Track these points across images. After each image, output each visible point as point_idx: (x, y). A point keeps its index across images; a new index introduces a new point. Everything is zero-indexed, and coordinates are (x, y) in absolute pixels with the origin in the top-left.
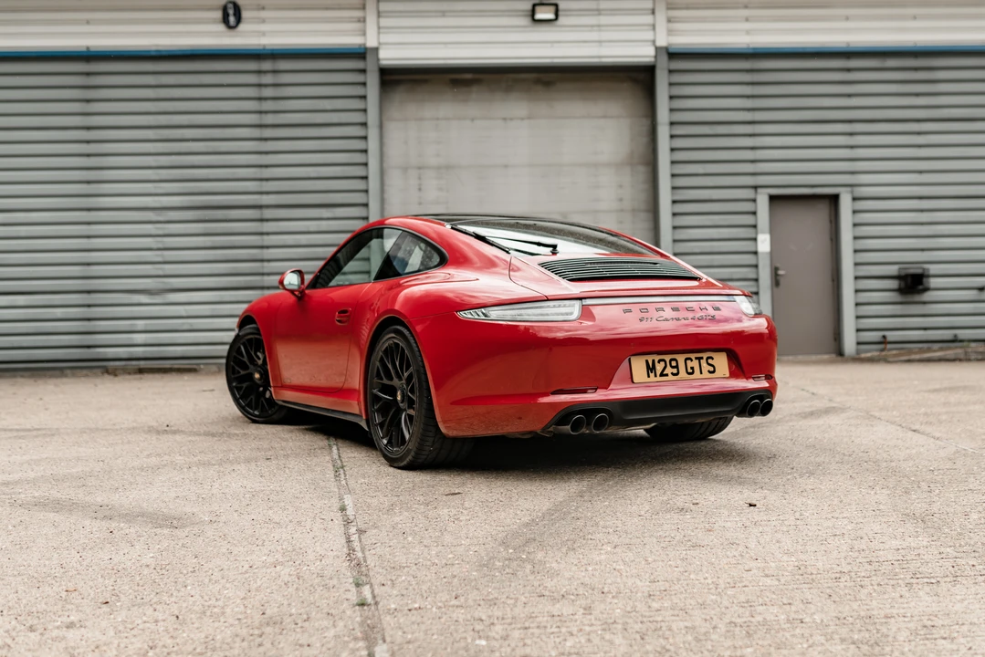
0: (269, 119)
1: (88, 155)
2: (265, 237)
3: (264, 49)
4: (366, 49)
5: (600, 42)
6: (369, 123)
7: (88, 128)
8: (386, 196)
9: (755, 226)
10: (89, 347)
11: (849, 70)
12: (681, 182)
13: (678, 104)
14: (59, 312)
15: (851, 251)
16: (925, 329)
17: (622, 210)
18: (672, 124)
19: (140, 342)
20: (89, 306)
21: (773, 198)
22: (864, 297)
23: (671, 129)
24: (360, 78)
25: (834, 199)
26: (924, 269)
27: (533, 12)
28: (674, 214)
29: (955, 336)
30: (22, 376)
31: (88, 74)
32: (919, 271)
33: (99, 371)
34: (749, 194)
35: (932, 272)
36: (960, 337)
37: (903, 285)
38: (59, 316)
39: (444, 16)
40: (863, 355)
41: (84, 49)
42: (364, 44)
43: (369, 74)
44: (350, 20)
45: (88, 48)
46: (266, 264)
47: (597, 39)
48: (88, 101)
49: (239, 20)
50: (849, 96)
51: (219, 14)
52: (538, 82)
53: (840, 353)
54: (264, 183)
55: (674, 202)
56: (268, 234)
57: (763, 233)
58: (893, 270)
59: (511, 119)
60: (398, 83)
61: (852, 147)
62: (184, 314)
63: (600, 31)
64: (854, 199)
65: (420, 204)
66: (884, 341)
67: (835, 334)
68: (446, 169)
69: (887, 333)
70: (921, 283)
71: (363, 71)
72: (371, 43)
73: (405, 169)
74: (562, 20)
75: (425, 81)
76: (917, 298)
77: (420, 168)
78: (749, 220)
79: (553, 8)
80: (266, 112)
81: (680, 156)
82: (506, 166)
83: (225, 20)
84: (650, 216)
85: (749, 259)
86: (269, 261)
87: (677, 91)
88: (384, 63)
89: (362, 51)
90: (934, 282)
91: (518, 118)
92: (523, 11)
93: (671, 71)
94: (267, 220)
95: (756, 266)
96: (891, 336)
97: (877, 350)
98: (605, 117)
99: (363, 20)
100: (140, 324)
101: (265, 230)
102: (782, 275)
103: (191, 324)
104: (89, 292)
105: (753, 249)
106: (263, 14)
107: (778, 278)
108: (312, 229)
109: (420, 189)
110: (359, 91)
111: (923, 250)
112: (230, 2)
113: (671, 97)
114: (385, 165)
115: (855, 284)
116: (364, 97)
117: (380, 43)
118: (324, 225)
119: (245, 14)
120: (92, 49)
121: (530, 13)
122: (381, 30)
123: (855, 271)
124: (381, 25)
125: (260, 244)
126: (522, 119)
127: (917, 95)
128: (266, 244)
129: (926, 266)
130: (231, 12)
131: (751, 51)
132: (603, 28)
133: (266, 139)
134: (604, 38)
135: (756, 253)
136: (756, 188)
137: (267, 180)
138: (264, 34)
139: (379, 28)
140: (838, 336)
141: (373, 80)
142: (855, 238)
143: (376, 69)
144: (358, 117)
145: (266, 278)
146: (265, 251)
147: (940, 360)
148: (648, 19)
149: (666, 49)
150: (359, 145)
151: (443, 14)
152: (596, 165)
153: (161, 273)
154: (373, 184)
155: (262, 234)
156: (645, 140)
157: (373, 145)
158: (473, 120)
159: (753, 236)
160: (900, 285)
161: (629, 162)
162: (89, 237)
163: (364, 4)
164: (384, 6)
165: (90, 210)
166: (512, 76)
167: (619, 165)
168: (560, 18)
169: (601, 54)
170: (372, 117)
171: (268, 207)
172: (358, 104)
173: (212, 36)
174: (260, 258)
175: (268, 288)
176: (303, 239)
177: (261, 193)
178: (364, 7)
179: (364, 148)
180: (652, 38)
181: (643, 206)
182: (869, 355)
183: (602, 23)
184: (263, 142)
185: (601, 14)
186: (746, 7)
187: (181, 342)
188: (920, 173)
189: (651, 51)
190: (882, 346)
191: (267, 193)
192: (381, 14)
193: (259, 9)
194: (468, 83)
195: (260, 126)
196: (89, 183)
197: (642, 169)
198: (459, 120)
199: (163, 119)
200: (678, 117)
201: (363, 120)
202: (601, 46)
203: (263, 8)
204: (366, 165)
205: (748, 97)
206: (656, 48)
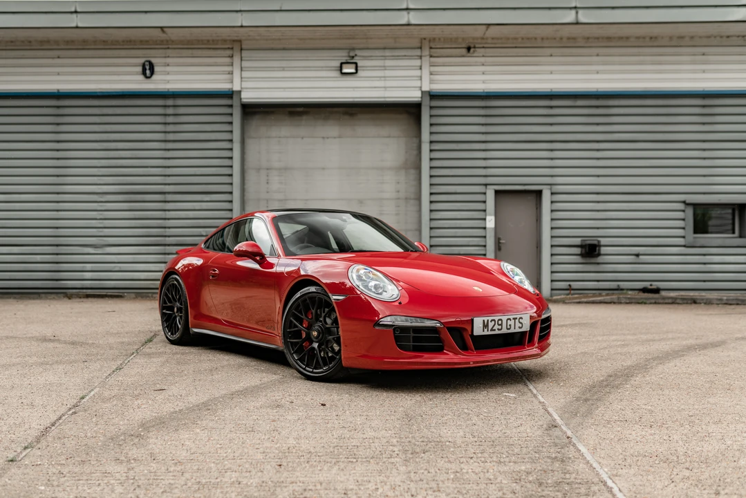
0: (171, 137)
1: (58, 159)
2: (167, 212)
3: (168, 92)
4: (233, 91)
5: (385, 88)
6: (234, 140)
7: (58, 142)
8: (246, 187)
9: (485, 211)
10: (57, 280)
11: (551, 107)
12: (435, 181)
13: (435, 129)
14: (38, 258)
15: (548, 228)
16: (598, 281)
17: (398, 199)
18: (431, 142)
19: (88, 278)
20: (57, 254)
21: (497, 192)
22: (557, 259)
23: (430, 146)
24: (228, 110)
25: (539, 193)
26: (598, 241)
27: (341, 70)
28: (431, 202)
29: (618, 286)
30: (15, 298)
31: (58, 107)
32: (596, 242)
33: (61, 296)
34: (481, 189)
35: (602, 243)
36: (621, 287)
37: (584, 252)
38: (39, 260)
39: (283, 70)
40: (555, 298)
41: (56, 91)
42: (232, 89)
43: (234, 108)
44: (223, 73)
45: (58, 90)
46: (167, 230)
47: (383, 85)
48: (58, 124)
49: (152, 73)
50: (551, 124)
51: (140, 69)
52: (346, 113)
54: (167, 178)
55: (431, 194)
56: (169, 210)
57: (490, 215)
58: (578, 241)
59: (328, 138)
60: (255, 113)
61: (552, 159)
62: (116, 261)
63: (385, 80)
64: (552, 194)
65: (268, 192)
66: (570, 289)
68: (284, 170)
69: (571, 283)
70: (596, 250)
71: (231, 106)
72: (236, 88)
73: (259, 170)
74: (360, 73)
75: (272, 113)
76: (593, 260)
77: (268, 169)
78: (481, 206)
79: (354, 66)
80: (169, 132)
81: (436, 163)
82: (323, 169)
83: (144, 73)
85: (480, 232)
86: (169, 228)
87: (435, 120)
88: (244, 100)
89: (230, 93)
90: (604, 250)
91: (331, 137)
92: (334, 67)
94: (169, 202)
95: (485, 237)
96: (574, 284)
97: (564, 295)
98: (389, 137)
99: (231, 73)
100: (89, 266)
101: (167, 208)
102: (503, 243)
103: (120, 267)
104: (57, 245)
105: (483, 226)
106: (168, 69)
107: (500, 245)
108: (197, 208)
109: (268, 183)
110: (228, 119)
111: (598, 228)
112: (147, 61)
113: (431, 125)
114: (246, 167)
115: (551, 250)
116: (231, 123)
117: (241, 88)
118: (204, 206)
119: (156, 69)
120: (61, 91)
121: (339, 69)
122: (243, 79)
123: (551, 241)
124: (243, 76)
125: (164, 217)
126: (335, 138)
127: (598, 124)
128: (167, 217)
129: (599, 239)
130: (147, 67)
131: (485, 94)
132: (387, 79)
133: (169, 150)
134: (387, 85)
135: (485, 228)
136: (486, 185)
137: (169, 176)
138: (168, 82)
139: (241, 78)
140: (539, 284)
141: (237, 112)
142: (552, 219)
143: (239, 105)
144: (226, 136)
145: (167, 239)
146: (167, 221)
147: (600, 302)
148: (418, 73)
149: (429, 92)
150: (227, 154)
151: (283, 69)
152: (383, 169)
153: (101, 234)
154: (236, 179)
155: (165, 210)
156: (414, 152)
157: (236, 154)
158: (302, 138)
159: (484, 217)
160: (582, 251)
161: (405, 167)
162: (58, 211)
163: (232, 63)
164: (245, 64)
165: (58, 193)
166: (328, 109)
167: (398, 169)
168: (359, 72)
169: (386, 96)
170: (236, 135)
171: (169, 193)
172: (227, 127)
173: (136, 83)
174: (163, 226)
175: (169, 245)
176: (191, 214)
177: (165, 184)
178: (232, 65)
179: (230, 156)
180: (419, 85)
181: (412, 196)
182: (559, 297)
183: (386, 75)
184: (167, 152)
185: (386, 69)
186: (483, 65)
187: (114, 278)
188: (598, 176)
189: (419, 94)
190: (568, 292)
191: (169, 184)
192: (243, 69)
193: (165, 66)
194: (300, 114)
195: (165, 141)
196: (58, 176)
197: (413, 171)
198: (294, 137)
199: (104, 136)
200: (435, 138)
201: (230, 138)
202: (386, 90)
203: (168, 65)
204: (231, 167)
205: (483, 125)
206: (422, 92)
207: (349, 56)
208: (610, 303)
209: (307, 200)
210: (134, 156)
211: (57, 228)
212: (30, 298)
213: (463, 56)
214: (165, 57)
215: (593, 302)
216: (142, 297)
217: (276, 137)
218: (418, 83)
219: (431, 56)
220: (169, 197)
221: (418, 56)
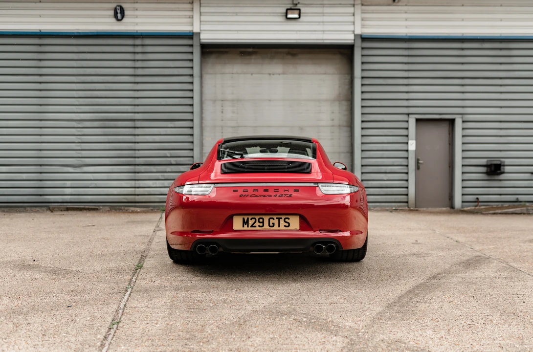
0: (140, 72)
1: (41, 90)
2: (137, 137)
3: (137, 33)
4: (193, 33)
5: (323, 31)
6: (195, 75)
7: (41, 75)
8: (204, 115)
9: (407, 136)
10: (41, 195)
11: (463, 49)
12: (367, 110)
13: (366, 67)
14: (24, 176)
15: (461, 151)
16: (500, 195)
17: (333, 126)
18: (363, 78)
19: (68, 193)
20: (41, 173)
21: (418, 120)
22: (467, 176)
23: (362, 81)
24: (188, 50)
25: (452, 122)
26: (501, 161)
27: (286, 16)
28: (362, 128)
29: (517, 199)
31: (40, 45)
32: (499, 163)
33: (45, 209)
34: (405, 118)
35: (506, 163)
36: (520, 200)
37: (489, 170)
38: (24, 178)
39: (237, 15)
40: (465, 209)
41: (39, 31)
42: (192, 31)
43: (194, 47)
44: (185, 17)
45: (40, 30)
46: (137, 152)
47: (322, 29)
48: (40, 60)
49: (123, 16)
50: (463, 63)
51: (112, 13)
52: (288, 53)
53: (452, 206)
54: (136, 107)
55: (363, 121)
56: (138, 135)
57: (412, 139)
58: (484, 162)
59: (273, 74)
60: (211, 53)
61: (463, 92)
62: (92, 178)
63: (324, 25)
64: (463, 122)
65: (222, 120)
66: (477, 201)
67: (449, 196)
68: (237, 101)
69: (479, 197)
70: (500, 169)
71: (192, 46)
72: (196, 30)
73: (214, 101)
74: (302, 19)
75: (226, 52)
76: (497, 177)
77: (222, 101)
78: (404, 132)
79: (298, 11)
80: (138, 68)
81: (366, 96)
82: (270, 100)
83: (116, 16)
84: (349, 129)
85: (404, 154)
86: (139, 150)
87: (366, 59)
88: (203, 41)
89: (191, 34)
90: (507, 169)
91: (277, 74)
92: (281, 13)
93: (363, 48)
94: (138, 128)
95: (407, 158)
96: (481, 198)
97: (473, 206)
98: (325, 74)
99: (192, 17)
100: (69, 183)
101: (136, 133)
102: (421, 163)
103: (96, 184)
104: (41, 165)
105: (406, 149)
106: (137, 13)
107: (419, 165)
108: (162, 133)
109: (222, 112)
110: (189, 57)
111: (501, 151)
112: (118, 6)
113: (363, 63)
114: (203, 99)
115: (462, 169)
116: (192, 60)
117: (201, 30)
118: (169, 131)
119: (126, 13)
120: (42, 31)
121: (285, 14)
122: (202, 23)
123: (462, 161)
124: (202, 20)
125: (134, 141)
126: (279, 74)
127: (501, 64)
128: (137, 141)
129: (502, 160)
130: (119, 11)
131: (408, 37)
132: (325, 23)
133: (138, 83)
134: (325, 29)
135: (407, 151)
136: (408, 114)
137: (138, 105)
138: (137, 24)
139: (201, 22)
140: (451, 198)
141: (197, 51)
142: (463, 143)
143: (199, 44)
144: (188, 71)
145: (137, 159)
146: (137, 144)
147: (512, 213)
148: (351, 19)
149: (361, 35)
150: (189, 87)
151: (236, 14)
152: (319, 101)
153: (80, 156)
154: (196, 109)
155: (135, 135)
156: (347, 87)
157: (196, 87)
158: (252, 74)
159: (406, 141)
160: (487, 170)
161: (338, 99)
162: (41, 135)
163: (193, 8)
164: (203, 9)
165: (41, 120)
166: (274, 50)
167: (333, 101)
168: (302, 17)
169: (325, 38)
170: (196, 71)
171: (138, 120)
172: (188, 64)
173: (109, 25)
174: (134, 148)
175: (138, 165)
176: (157, 138)
177: (135, 113)
178: (192, 10)
179: (191, 88)
180: (353, 29)
181: (345, 124)
182: (469, 208)
183: (325, 20)
184: (136, 85)
185: (324, 16)
186: (406, 13)
187: (91, 194)
188: (501, 107)
189: (352, 37)
190: (476, 204)
191: (138, 113)
192: (202, 14)
193: (134, 10)
194: (250, 54)
195: (135, 75)
196: (41, 105)
197: (345, 103)
198: (244, 73)
199: (81, 71)
200: (366, 74)
201: (191, 73)
202: (324, 33)
203: (137, 10)
204: (192, 98)
205: (406, 63)
206: (355, 35)
207: (293, 4)
208: (520, 214)
209: (256, 127)
210: (107, 88)
211: (40, 150)
212: (17, 212)
213: (389, 5)
214: (134, 3)
215: (506, 214)
216: (116, 210)
217: (230, 73)
218: (351, 28)
219: (362, 5)
220: (138, 124)
221: (351, 4)
